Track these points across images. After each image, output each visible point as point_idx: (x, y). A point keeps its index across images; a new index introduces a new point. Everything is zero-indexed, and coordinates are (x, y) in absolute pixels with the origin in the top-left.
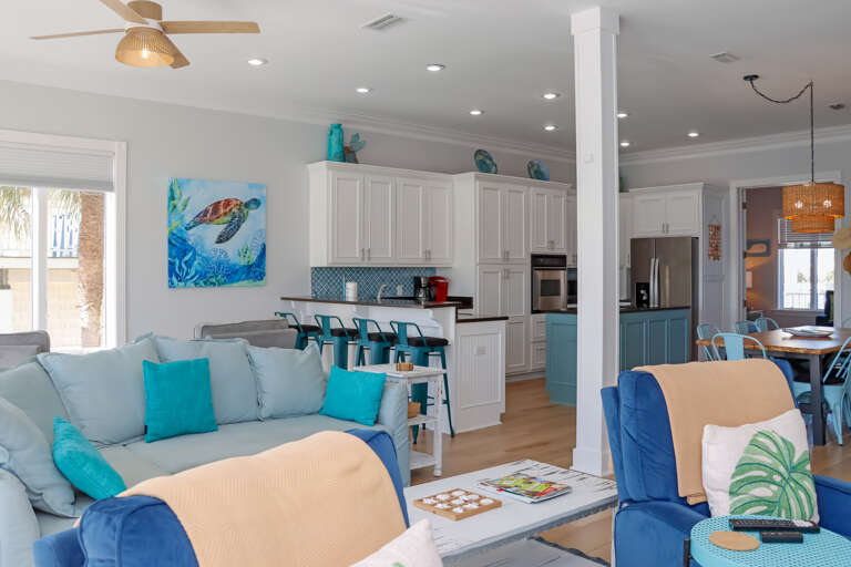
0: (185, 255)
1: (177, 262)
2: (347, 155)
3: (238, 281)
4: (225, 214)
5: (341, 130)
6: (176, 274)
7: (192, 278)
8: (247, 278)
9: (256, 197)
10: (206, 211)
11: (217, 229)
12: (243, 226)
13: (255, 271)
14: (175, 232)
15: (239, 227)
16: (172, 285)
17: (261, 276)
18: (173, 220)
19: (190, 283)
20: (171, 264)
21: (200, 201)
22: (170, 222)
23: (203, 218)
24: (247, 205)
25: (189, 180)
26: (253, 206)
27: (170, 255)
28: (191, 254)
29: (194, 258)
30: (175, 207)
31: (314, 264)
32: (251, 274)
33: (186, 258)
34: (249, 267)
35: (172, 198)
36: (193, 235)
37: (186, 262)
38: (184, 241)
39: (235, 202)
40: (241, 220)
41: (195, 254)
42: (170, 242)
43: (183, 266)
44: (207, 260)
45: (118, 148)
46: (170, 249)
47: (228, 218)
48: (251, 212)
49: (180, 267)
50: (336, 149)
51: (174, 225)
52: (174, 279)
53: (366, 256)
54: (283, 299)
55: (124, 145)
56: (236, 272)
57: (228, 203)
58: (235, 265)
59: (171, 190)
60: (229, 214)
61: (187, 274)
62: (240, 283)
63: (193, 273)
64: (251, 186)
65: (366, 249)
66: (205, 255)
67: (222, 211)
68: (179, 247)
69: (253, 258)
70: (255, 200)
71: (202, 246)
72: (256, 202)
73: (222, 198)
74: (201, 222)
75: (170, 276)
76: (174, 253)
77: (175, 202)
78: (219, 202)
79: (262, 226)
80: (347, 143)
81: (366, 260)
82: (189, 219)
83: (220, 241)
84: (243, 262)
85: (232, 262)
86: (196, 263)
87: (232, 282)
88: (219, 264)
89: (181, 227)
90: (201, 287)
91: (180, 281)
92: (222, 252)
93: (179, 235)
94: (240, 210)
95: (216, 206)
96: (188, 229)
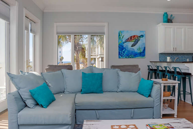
0: (123, 50)
1: (121, 52)
2: (169, 21)
3: (137, 57)
4: (134, 39)
5: (167, 14)
6: (121, 55)
7: (125, 56)
8: (140, 56)
9: (142, 34)
10: (128, 39)
11: (131, 43)
12: (139, 42)
13: (142, 54)
14: (120, 44)
15: (138, 42)
16: (119, 58)
17: (144, 55)
18: (120, 41)
19: (124, 57)
20: (119, 52)
21: (127, 36)
22: (119, 41)
23: (127, 40)
24: (140, 37)
25: (124, 31)
26: (141, 37)
27: (119, 50)
28: (124, 50)
29: (125, 51)
30: (120, 38)
31: (159, 52)
32: (141, 55)
33: (123, 51)
34: (141, 53)
35: (119, 36)
36: (125, 45)
37: (123, 52)
38: (123, 46)
39: (136, 36)
40: (138, 40)
41: (125, 49)
42: (119, 47)
43: (122, 52)
44: (129, 51)
45: (106, 24)
47: (134, 40)
48: (141, 38)
49: (122, 53)
50: (166, 20)
52: (120, 56)
53: (175, 50)
54: (150, 62)
55: (107, 23)
56: (137, 54)
57: (134, 36)
58: (137, 52)
59: (119, 34)
60: (135, 39)
61: (123, 55)
62: (138, 57)
63: (125, 54)
64: (141, 31)
65: (175, 48)
66: (128, 50)
67: (133, 38)
68: (121, 48)
69: (142, 51)
70: (142, 35)
71: (128, 48)
72: (142, 36)
73: (133, 35)
74: (127, 42)
75: (119, 55)
76: (120, 50)
77: (120, 36)
78: (132, 36)
79: (144, 42)
80: (169, 18)
81: (175, 51)
82: (124, 41)
83: (132, 46)
84: (139, 52)
85: (136, 52)
86: (126, 52)
87: (136, 57)
88: (132, 52)
89: (122, 43)
90: (127, 58)
91: (122, 56)
92: (133, 49)
93: (121, 45)
94: (138, 38)
95: (131, 37)
96: (123, 43)
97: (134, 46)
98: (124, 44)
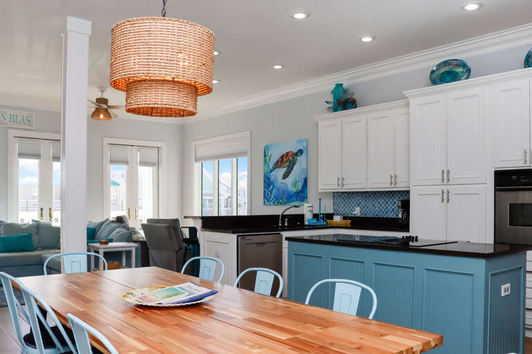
0: (269, 186)
1: (267, 191)
6: (266, 197)
7: (272, 200)
8: (296, 199)
10: (278, 161)
11: (282, 171)
13: (300, 196)
14: (266, 174)
15: (292, 168)
16: (265, 204)
18: (265, 168)
19: (272, 203)
20: (264, 192)
21: (276, 155)
23: (278, 165)
24: (296, 154)
25: (272, 145)
27: (264, 188)
29: (272, 189)
30: (266, 160)
32: (299, 198)
33: (270, 189)
34: (298, 193)
35: (265, 156)
38: (269, 179)
39: (291, 153)
40: (294, 164)
41: (274, 186)
42: (264, 181)
43: (269, 193)
44: (278, 189)
46: (264, 184)
47: (287, 164)
48: (299, 158)
51: (266, 170)
55: (249, 132)
56: (291, 196)
57: (287, 154)
58: (291, 192)
59: (265, 151)
60: (288, 161)
61: (270, 197)
63: (272, 197)
64: (299, 141)
66: (278, 186)
67: (285, 160)
68: (268, 182)
69: (300, 187)
70: (300, 150)
71: (277, 182)
72: (301, 151)
74: (276, 168)
75: (264, 199)
76: (266, 187)
78: (284, 155)
79: (305, 166)
82: (271, 166)
83: (284, 178)
84: (295, 190)
85: (290, 190)
86: (274, 191)
87: (290, 202)
88: (284, 192)
90: (276, 205)
91: (268, 201)
92: (285, 184)
93: (268, 176)
94: (293, 158)
95: (282, 157)
96: (271, 172)
97: (287, 176)
98: (272, 174)
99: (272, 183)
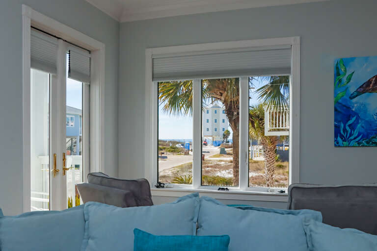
1: (342, 125)
6: (341, 136)
7: (355, 138)
10: (369, 82)
14: (340, 101)
16: (337, 145)
18: (339, 92)
19: (353, 143)
20: (337, 128)
25: (353, 59)
27: (335, 120)
28: (354, 119)
29: (357, 122)
30: (340, 81)
33: (350, 122)
35: (338, 74)
36: (356, 103)
37: (349, 126)
38: (348, 108)
41: (358, 118)
42: (336, 110)
43: (347, 128)
44: (369, 123)
45: (294, 41)
46: (336, 115)
49: (345, 130)
51: (340, 95)
52: (339, 139)
55: (298, 38)
59: (337, 68)
61: (351, 135)
63: (356, 134)
66: (367, 119)
68: (344, 113)
71: (365, 112)
74: (363, 92)
75: (336, 136)
76: (339, 119)
77: (341, 77)
82: (352, 90)
86: (359, 125)
89: (345, 97)
90: (363, 146)
91: (345, 141)
93: (344, 104)
96: (352, 98)
98: (354, 100)
99: (356, 114)
